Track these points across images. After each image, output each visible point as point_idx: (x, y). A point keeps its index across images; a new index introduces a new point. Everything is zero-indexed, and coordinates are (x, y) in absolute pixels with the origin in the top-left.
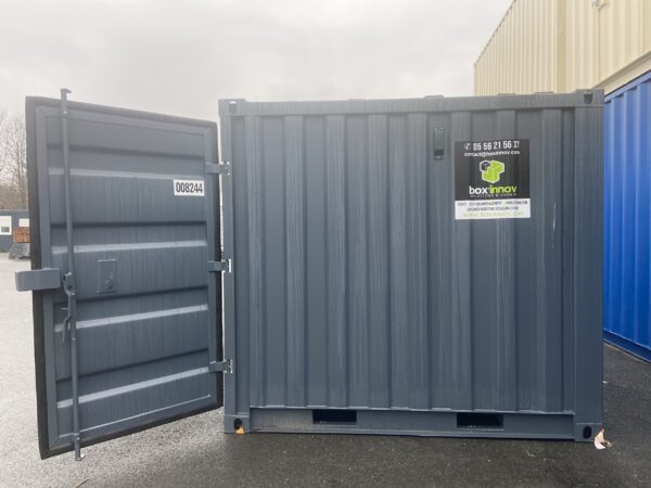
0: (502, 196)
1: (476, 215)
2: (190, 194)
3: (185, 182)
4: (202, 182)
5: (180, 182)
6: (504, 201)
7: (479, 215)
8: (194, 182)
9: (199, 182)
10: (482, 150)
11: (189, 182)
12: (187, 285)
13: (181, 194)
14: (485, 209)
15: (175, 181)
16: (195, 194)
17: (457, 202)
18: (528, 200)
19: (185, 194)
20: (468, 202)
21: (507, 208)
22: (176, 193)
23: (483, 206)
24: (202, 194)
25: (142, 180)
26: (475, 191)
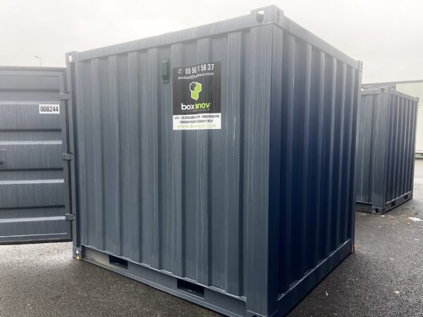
0: (200, 111)
1: (187, 127)
2: (49, 113)
3: (46, 105)
4: (58, 106)
5: (43, 105)
6: (201, 115)
7: (189, 127)
8: (53, 106)
9: (56, 106)
10: (191, 74)
11: (49, 106)
12: (49, 167)
13: (43, 112)
14: (193, 122)
15: (40, 106)
16: (53, 112)
17: (174, 116)
18: (220, 114)
19: (46, 113)
20: (180, 116)
21: (203, 121)
22: (40, 112)
23: (192, 120)
24: (58, 113)
25: (20, 105)
26: (187, 107)
